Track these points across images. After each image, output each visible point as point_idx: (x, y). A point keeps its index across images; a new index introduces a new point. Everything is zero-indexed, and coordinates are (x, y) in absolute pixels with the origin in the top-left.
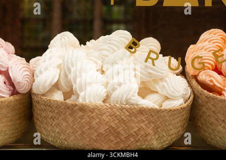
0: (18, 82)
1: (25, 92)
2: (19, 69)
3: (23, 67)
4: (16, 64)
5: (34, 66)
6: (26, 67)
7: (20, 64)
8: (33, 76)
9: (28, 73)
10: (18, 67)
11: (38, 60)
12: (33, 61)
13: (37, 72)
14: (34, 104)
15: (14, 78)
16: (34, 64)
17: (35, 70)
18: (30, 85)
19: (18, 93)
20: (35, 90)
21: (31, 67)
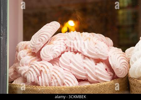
0: (117, 69)
1: (123, 76)
2: (117, 58)
3: (120, 56)
4: (114, 54)
5: (129, 55)
6: (123, 56)
7: (118, 53)
8: (129, 63)
9: (125, 61)
10: (116, 56)
11: (132, 50)
12: (128, 50)
13: (132, 60)
14: (132, 86)
15: (113, 65)
16: (129, 53)
17: (130, 58)
18: (127, 71)
19: (117, 78)
20: (131, 75)
21: (127, 56)
